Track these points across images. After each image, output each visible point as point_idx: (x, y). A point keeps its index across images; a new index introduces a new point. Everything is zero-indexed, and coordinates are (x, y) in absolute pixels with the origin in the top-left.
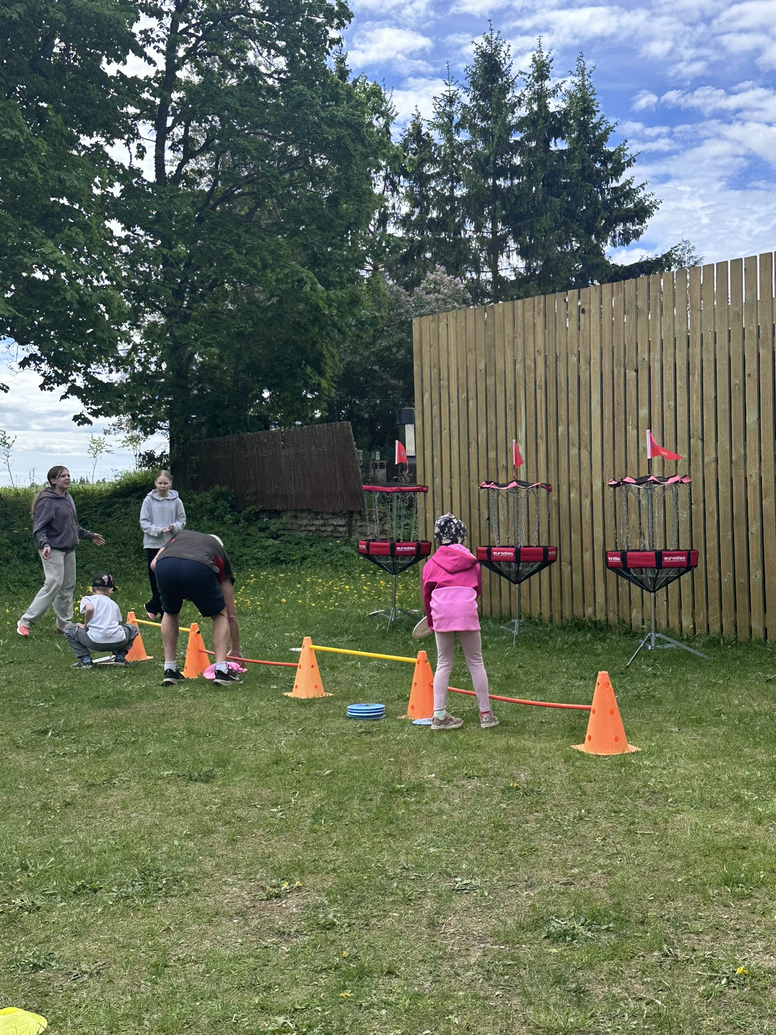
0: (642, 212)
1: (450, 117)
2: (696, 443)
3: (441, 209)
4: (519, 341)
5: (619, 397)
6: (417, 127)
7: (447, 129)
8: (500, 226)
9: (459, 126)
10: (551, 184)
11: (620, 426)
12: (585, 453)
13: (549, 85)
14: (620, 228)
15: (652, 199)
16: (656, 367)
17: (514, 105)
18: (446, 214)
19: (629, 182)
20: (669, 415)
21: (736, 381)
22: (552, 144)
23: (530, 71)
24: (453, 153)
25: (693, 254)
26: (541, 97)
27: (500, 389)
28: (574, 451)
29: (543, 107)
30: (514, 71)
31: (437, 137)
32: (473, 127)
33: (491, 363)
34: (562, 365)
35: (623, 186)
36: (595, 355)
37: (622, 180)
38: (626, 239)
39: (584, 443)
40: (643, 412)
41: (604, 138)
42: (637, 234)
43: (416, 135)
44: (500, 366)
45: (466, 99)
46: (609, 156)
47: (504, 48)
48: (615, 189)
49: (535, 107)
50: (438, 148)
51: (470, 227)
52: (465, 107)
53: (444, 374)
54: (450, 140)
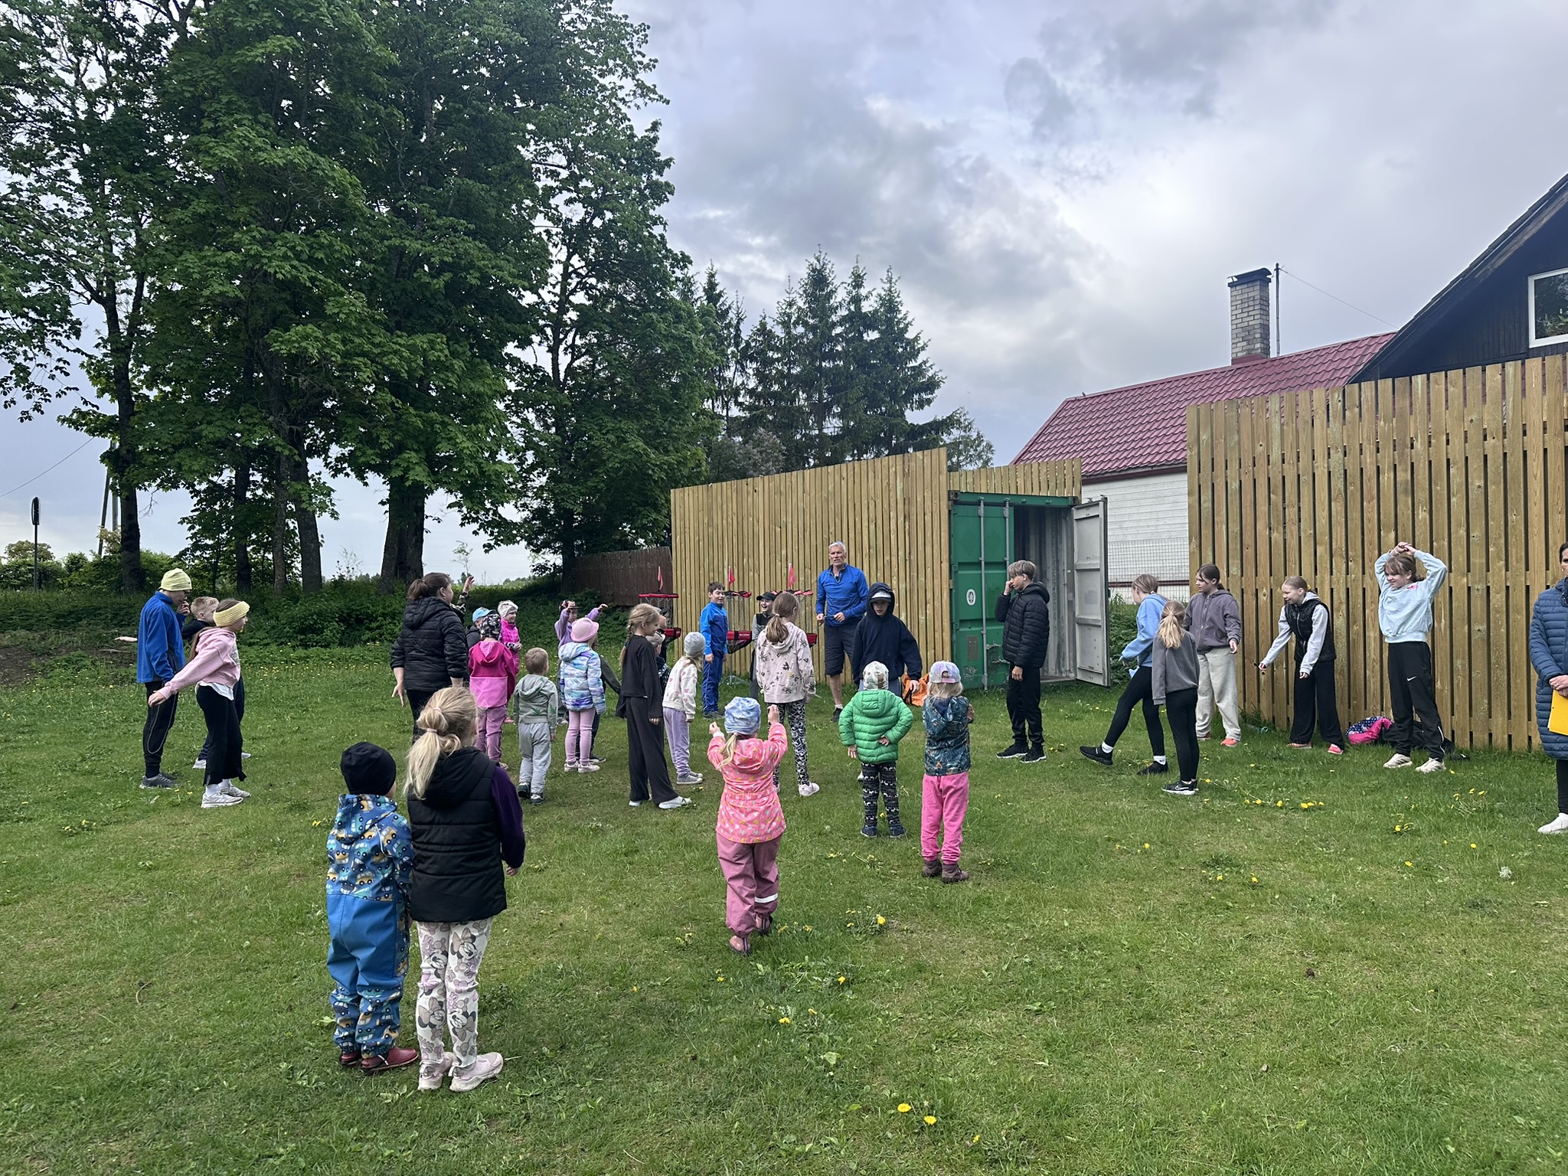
0: (932, 385)
1: (789, 316)
2: (808, 571)
3: (781, 384)
4: (725, 507)
5: (773, 543)
6: (763, 325)
7: (786, 325)
8: (825, 395)
9: (796, 323)
10: (863, 363)
11: (773, 559)
12: (756, 575)
13: (863, 292)
14: (916, 397)
15: (940, 375)
16: (789, 525)
17: (837, 308)
18: (784, 388)
19: (925, 362)
20: (795, 554)
21: (825, 536)
22: (865, 335)
23: (850, 280)
24: (790, 343)
25: (967, 417)
26: (856, 300)
27: (715, 535)
28: (751, 574)
29: (858, 308)
30: (837, 282)
31: (779, 331)
32: (805, 324)
33: (711, 519)
34: (745, 522)
35: (920, 365)
36: (761, 518)
37: (920, 360)
38: (921, 406)
39: (756, 570)
40: (784, 552)
41: (905, 330)
42: (929, 402)
43: (763, 330)
44: (715, 521)
45: (801, 303)
46: (909, 342)
47: (829, 266)
48: (913, 368)
49: (852, 308)
50: (780, 339)
51: (802, 395)
52: (799, 308)
53: (687, 525)
54: (788, 333)
